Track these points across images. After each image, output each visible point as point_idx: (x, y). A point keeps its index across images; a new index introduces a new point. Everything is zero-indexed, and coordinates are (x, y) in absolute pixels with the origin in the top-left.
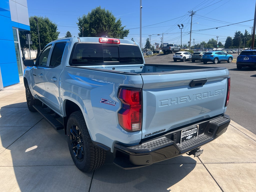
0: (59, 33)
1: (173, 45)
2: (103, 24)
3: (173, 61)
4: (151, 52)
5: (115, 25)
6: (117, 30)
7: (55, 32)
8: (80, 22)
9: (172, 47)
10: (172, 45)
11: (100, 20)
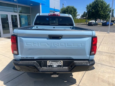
0: (77, 12)
2: (99, 7)
5: (106, 7)
6: (106, 9)
7: (76, 12)
8: (87, 7)
11: (98, 5)
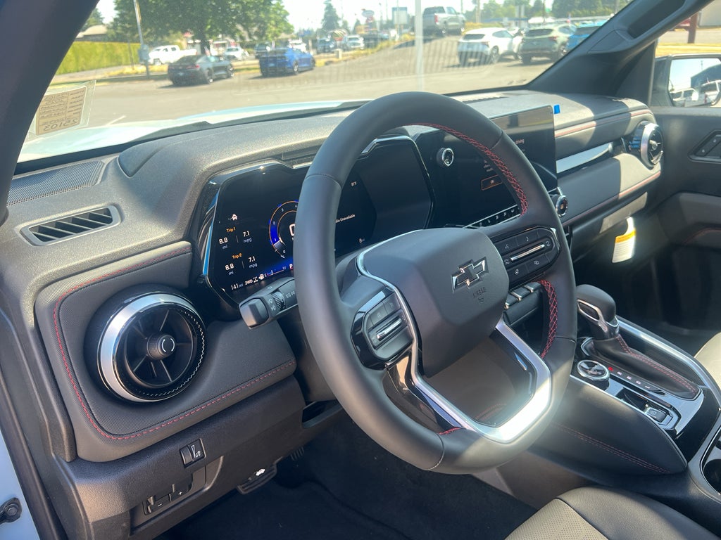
1: (442, 8)
3: (457, 61)
4: (357, 39)
9: (440, 16)
10: (441, 10)
